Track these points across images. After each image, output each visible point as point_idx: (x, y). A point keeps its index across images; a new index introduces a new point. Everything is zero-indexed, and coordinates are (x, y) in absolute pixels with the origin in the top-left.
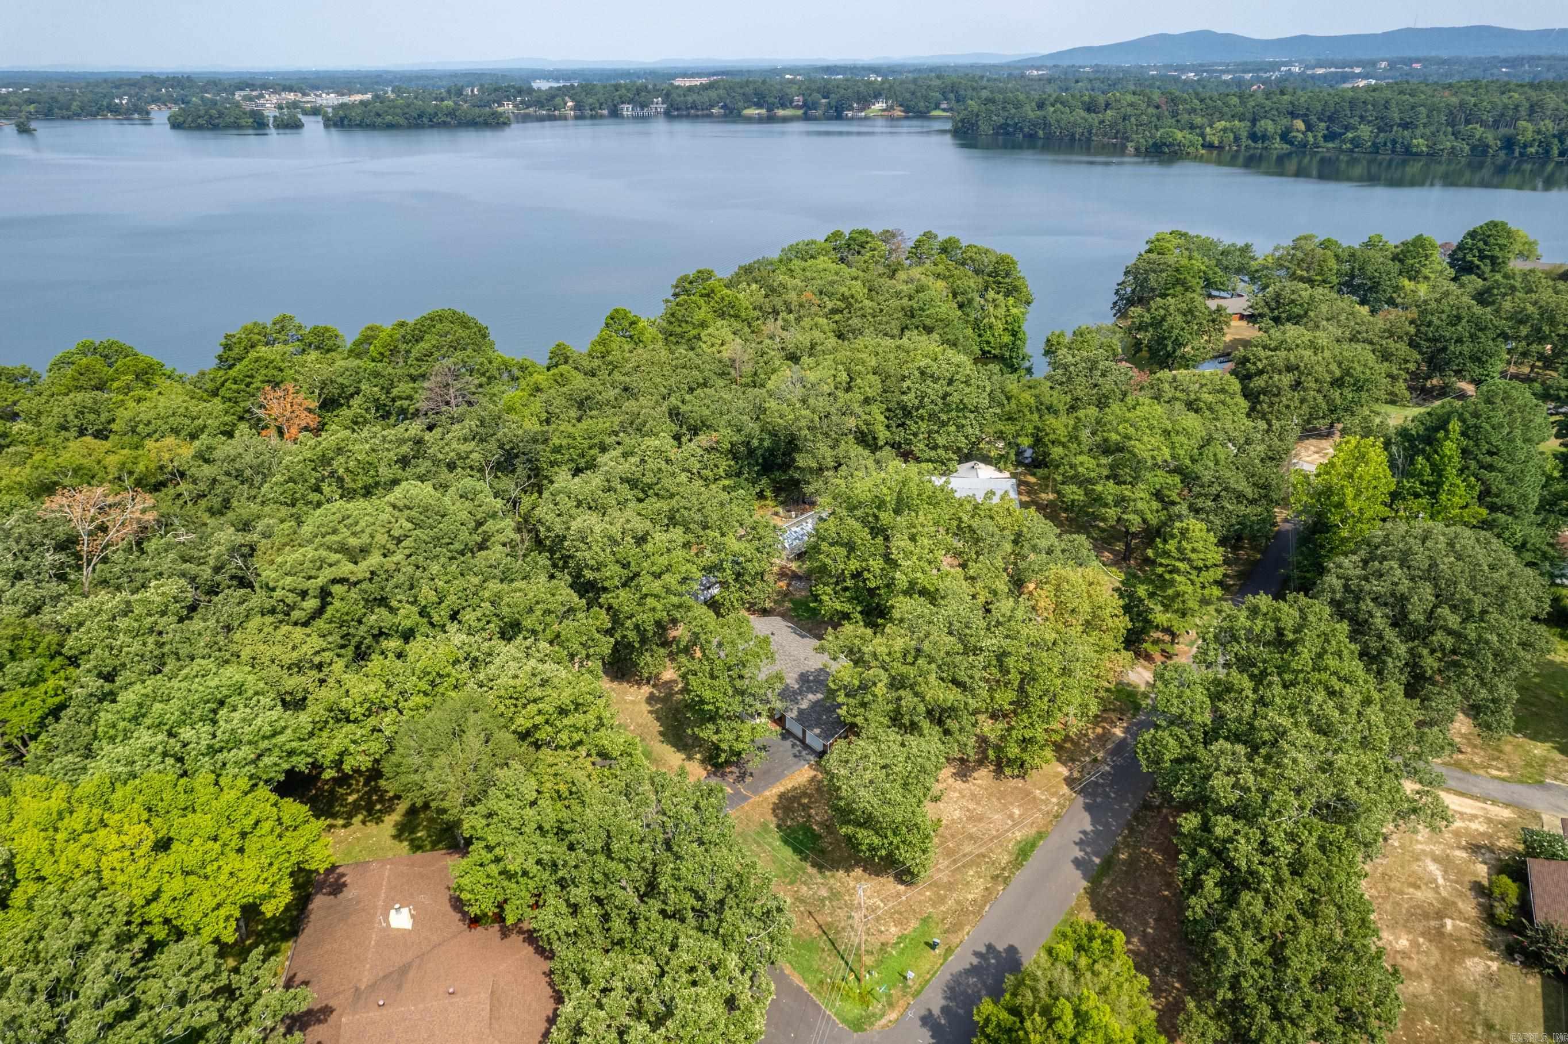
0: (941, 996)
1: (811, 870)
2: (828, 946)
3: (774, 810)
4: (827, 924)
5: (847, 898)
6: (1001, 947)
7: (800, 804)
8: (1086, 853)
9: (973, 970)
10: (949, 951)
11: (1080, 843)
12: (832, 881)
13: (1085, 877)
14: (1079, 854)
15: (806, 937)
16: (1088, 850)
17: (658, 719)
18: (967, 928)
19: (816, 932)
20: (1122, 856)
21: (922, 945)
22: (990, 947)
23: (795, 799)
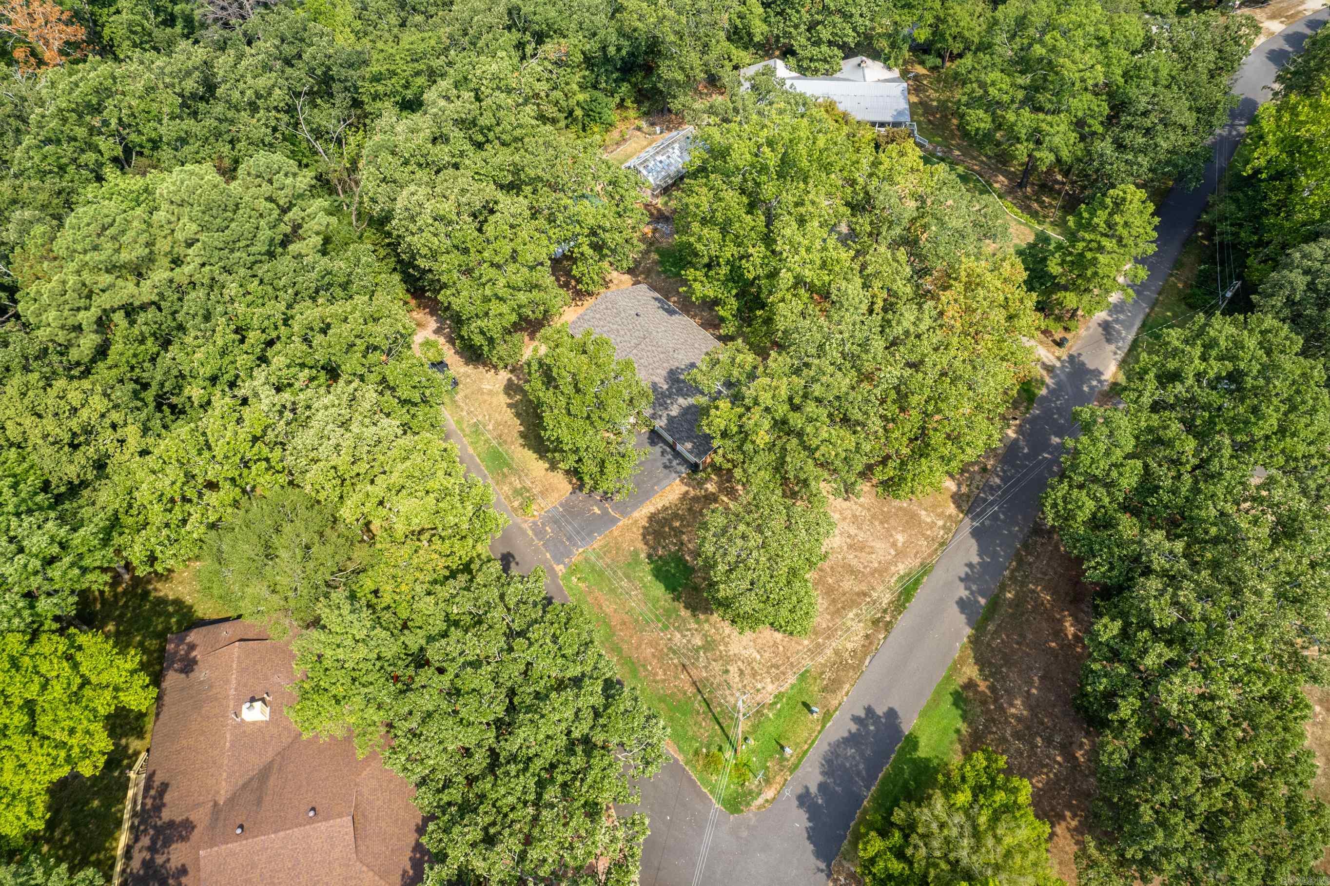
0: (817, 771)
1: (685, 613)
2: (703, 708)
3: (644, 536)
4: (701, 681)
5: (722, 648)
6: (880, 711)
7: (672, 528)
8: (972, 593)
9: (851, 740)
10: (827, 715)
11: (966, 580)
12: (706, 626)
13: (970, 623)
14: (964, 593)
15: (680, 696)
16: (974, 588)
17: (518, 415)
18: (847, 687)
19: (690, 690)
20: (1009, 595)
21: (800, 705)
22: (869, 711)
23: (666, 522)
